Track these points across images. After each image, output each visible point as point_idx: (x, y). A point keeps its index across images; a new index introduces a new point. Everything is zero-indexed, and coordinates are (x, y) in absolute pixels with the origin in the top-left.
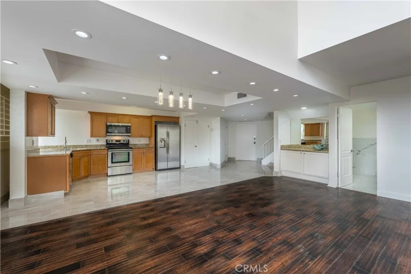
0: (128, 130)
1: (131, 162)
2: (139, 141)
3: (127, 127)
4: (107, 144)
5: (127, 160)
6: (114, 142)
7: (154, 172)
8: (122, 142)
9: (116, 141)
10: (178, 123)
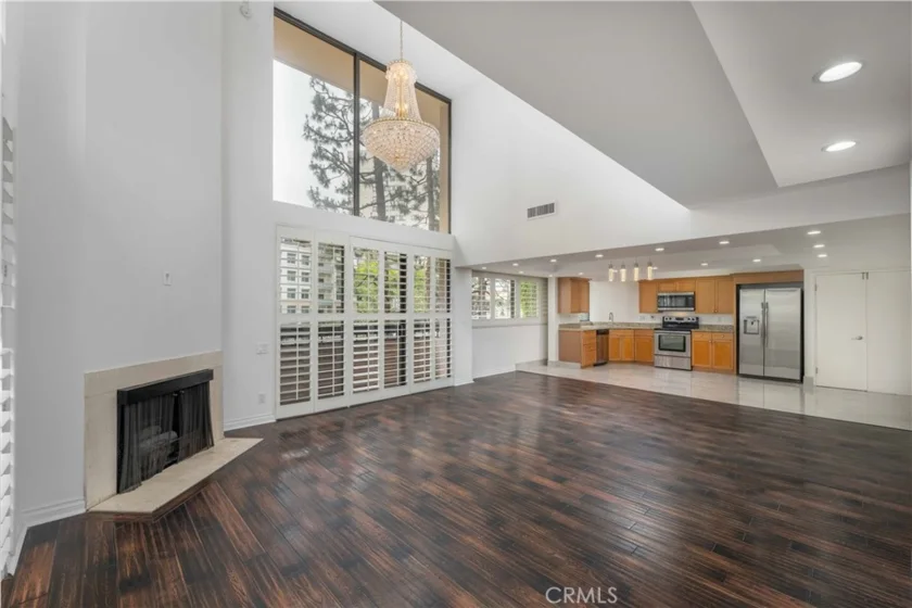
0: (690, 302)
1: (688, 353)
2: (720, 320)
3: (687, 297)
4: (664, 323)
5: (682, 348)
6: (673, 320)
7: (735, 378)
8: (685, 320)
9: (678, 319)
10: (802, 282)
